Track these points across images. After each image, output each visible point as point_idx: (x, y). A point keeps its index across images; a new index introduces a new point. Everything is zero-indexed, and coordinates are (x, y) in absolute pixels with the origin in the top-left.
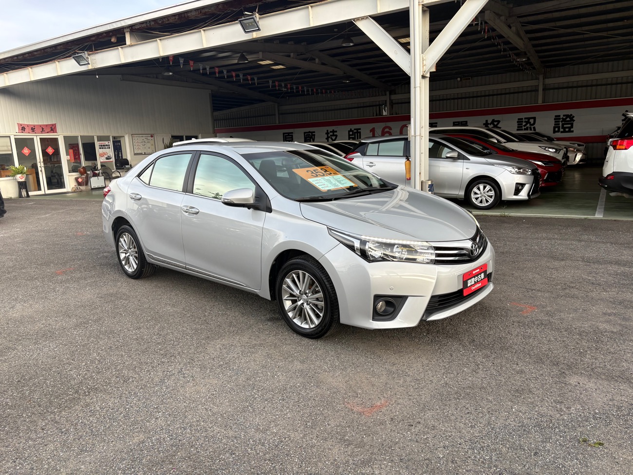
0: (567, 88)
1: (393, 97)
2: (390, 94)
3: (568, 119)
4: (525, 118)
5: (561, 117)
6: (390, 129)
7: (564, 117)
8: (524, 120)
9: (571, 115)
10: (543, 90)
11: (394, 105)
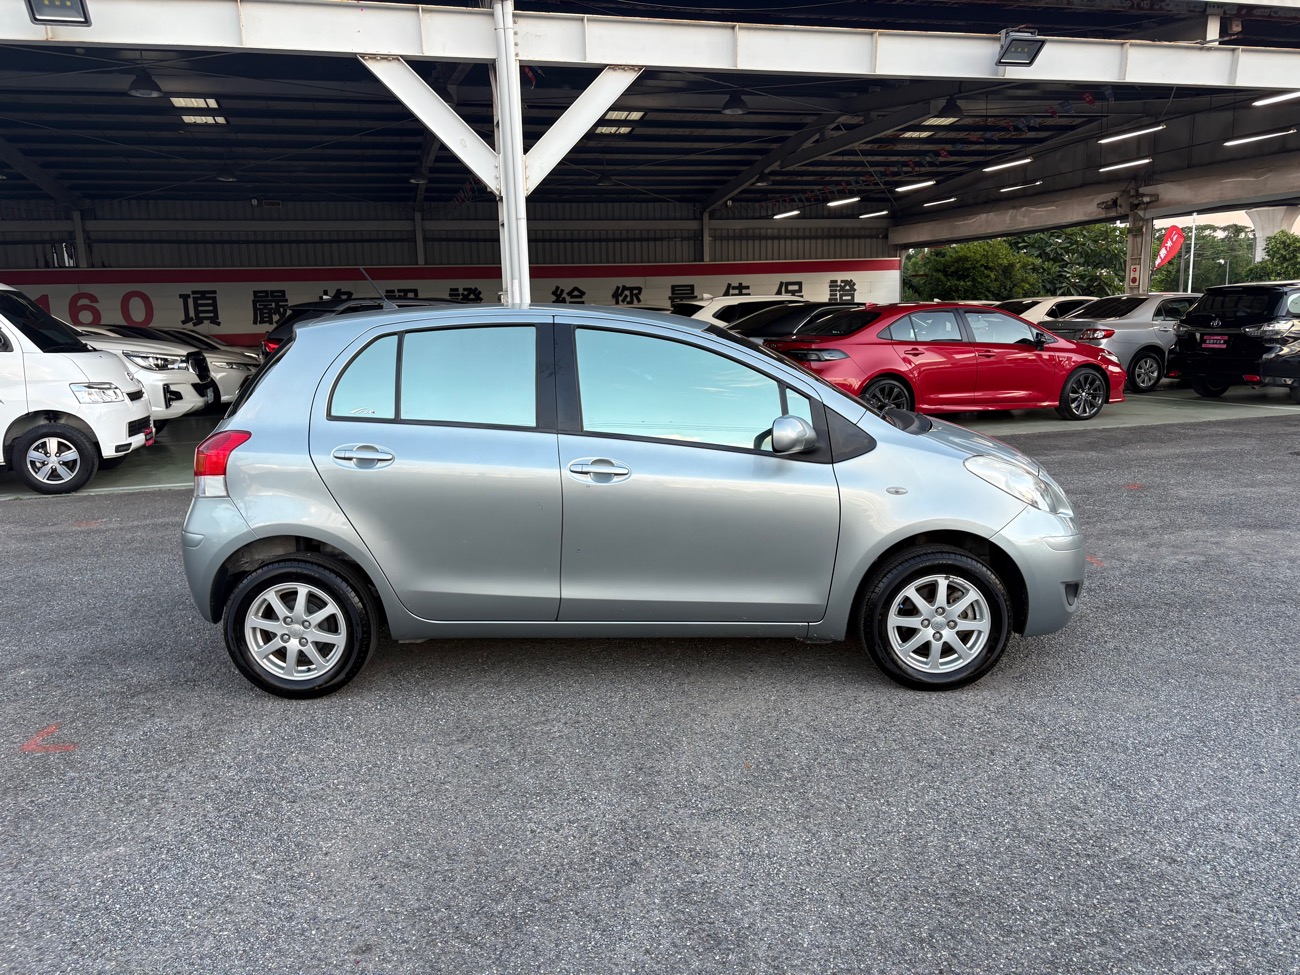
0: (462, 240)
1: (91, 225)
2: (82, 219)
3: (472, 296)
4: (399, 291)
5: (461, 291)
6: (93, 299)
7: (466, 293)
8: (397, 294)
9: (476, 289)
10: (425, 239)
11: (95, 245)
